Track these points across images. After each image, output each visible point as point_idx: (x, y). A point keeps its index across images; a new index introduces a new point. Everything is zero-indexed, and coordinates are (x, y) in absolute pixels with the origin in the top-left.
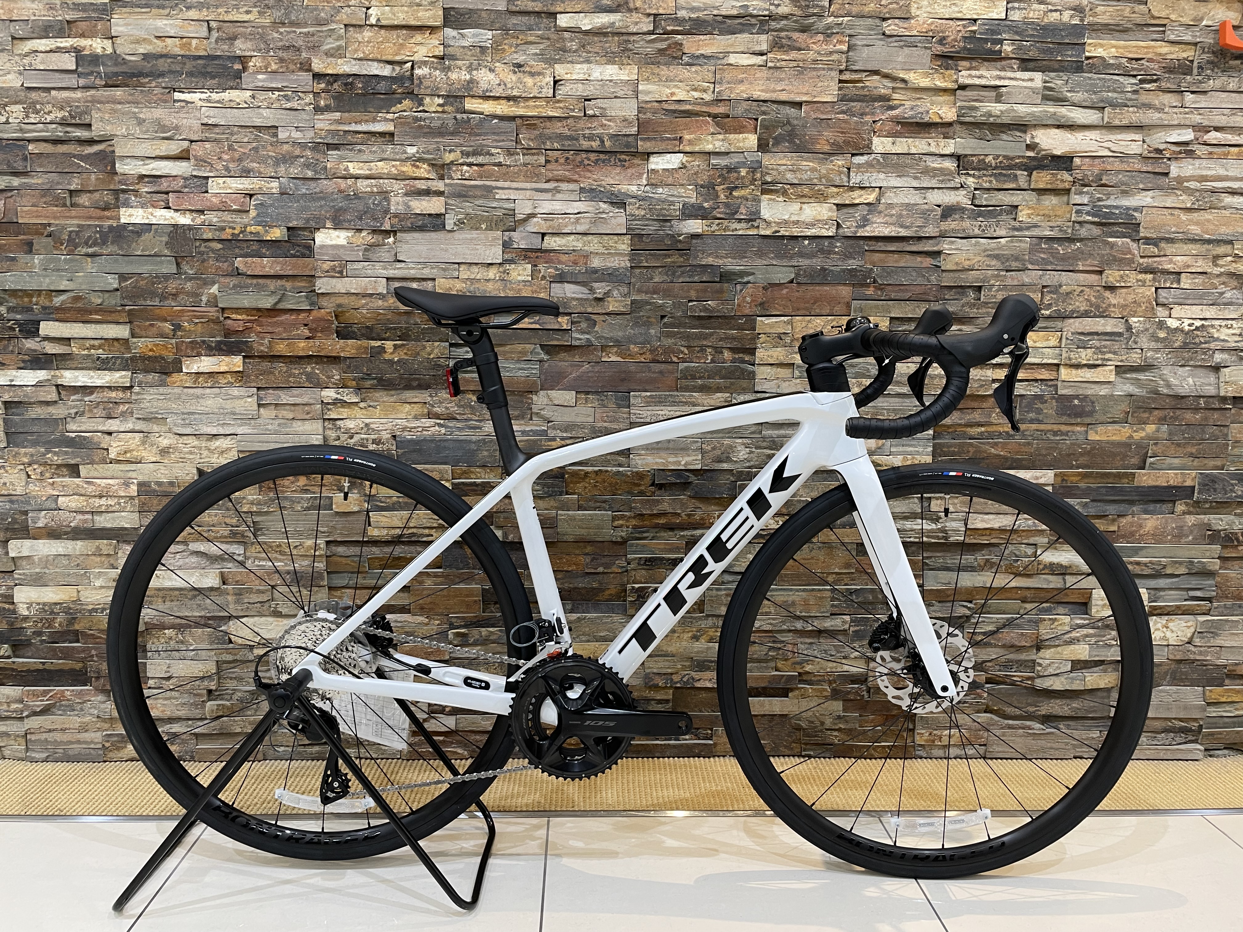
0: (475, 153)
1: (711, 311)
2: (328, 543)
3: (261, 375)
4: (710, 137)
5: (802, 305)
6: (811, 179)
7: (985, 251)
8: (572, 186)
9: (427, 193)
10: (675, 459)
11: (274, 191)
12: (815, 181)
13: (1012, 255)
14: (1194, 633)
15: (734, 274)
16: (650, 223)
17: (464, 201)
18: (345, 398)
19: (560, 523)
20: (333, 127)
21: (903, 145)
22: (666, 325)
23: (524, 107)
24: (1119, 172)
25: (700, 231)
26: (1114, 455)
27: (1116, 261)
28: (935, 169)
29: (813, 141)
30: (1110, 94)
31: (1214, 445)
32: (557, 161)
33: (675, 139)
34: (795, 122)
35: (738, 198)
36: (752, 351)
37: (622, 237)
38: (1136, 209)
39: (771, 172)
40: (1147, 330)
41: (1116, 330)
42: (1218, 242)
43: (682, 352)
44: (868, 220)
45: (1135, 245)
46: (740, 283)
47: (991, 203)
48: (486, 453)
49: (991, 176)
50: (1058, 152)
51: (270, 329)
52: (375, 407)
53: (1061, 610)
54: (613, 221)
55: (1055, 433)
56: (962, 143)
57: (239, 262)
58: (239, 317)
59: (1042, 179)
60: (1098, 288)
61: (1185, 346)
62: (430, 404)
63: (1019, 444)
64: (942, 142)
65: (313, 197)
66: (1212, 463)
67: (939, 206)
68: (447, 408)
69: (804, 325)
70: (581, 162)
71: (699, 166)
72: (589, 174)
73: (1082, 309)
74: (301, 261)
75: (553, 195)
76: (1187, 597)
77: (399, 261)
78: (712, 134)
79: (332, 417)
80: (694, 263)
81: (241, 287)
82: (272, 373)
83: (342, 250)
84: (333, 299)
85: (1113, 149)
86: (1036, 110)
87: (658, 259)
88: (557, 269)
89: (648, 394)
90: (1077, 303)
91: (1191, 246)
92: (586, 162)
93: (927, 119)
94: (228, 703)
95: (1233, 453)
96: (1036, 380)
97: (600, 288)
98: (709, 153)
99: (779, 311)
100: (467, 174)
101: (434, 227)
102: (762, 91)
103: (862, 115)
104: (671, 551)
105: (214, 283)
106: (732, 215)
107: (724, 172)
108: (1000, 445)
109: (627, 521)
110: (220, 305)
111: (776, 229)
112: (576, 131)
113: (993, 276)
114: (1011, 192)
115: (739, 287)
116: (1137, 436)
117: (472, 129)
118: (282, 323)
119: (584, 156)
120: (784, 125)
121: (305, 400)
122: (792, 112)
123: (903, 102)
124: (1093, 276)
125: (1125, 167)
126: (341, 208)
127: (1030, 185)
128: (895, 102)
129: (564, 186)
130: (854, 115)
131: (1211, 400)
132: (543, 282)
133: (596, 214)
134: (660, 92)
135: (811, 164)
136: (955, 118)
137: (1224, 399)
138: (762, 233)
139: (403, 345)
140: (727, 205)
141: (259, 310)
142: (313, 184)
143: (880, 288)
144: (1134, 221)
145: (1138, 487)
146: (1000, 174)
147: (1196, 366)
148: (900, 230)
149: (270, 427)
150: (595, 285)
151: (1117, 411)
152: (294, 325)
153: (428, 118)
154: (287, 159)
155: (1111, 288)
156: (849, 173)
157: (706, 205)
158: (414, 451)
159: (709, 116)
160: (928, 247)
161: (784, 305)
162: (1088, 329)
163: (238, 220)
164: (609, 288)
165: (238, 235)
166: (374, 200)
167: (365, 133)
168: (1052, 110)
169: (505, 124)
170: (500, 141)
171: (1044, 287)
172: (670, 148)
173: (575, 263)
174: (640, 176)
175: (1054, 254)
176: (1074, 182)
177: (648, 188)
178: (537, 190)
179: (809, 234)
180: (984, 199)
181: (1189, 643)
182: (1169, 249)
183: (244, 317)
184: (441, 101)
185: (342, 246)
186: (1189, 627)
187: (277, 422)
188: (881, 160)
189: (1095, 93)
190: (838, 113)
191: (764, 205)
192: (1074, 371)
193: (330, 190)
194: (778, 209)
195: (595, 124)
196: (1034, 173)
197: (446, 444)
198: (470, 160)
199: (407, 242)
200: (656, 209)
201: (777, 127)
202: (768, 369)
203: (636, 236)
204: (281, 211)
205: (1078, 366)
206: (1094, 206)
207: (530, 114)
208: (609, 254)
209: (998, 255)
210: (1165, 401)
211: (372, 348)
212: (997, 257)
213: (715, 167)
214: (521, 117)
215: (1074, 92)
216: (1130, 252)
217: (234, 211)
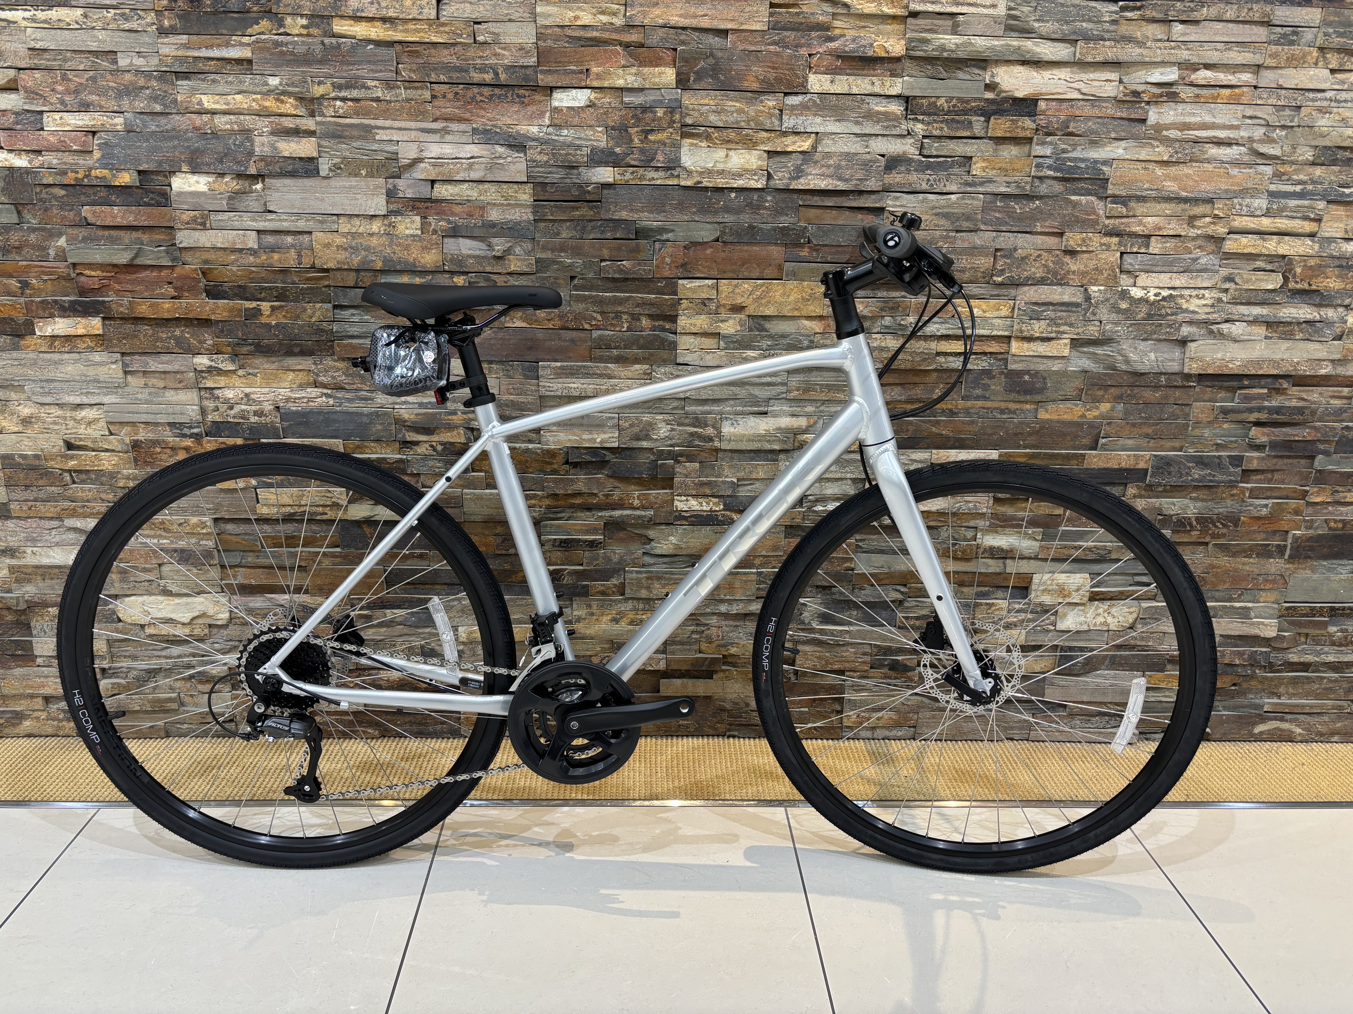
0: (348, 86)
1: (626, 273)
2: (216, 520)
3: (124, 338)
4: (620, 71)
5: (729, 267)
6: (737, 122)
7: (934, 208)
8: (463, 127)
9: (296, 132)
10: (590, 436)
11: (119, 128)
12: (743, 124)
13: (963, 214)
14: (1136, 619)
15: (651, 230)
16: (554, 170)
17: (338, 143)
18: (220, 366)
19: (465, 503)
20: (180, 53)
21: (842, 84)
22: (576, 288)
23: (403, 31)
24: (1088, 118)
25: (611, 180)
26: (1064, 435)
27: (1078, 222)
28: (879, 113)
29: (741, 77)
30: (1084, 24)
31: (1173, 426)
32: (444, 97)
33: (581, 72)
34: (720, 54)
35: (654, 142)
36: (673, 319)
37: (523, 186)
38: (1106, 162)
39: (691, 113)
40: (1107, 300)
41: (1074, 300)
42: (1195, 201)
43: (595, 319)
44: (802, 171)
45: (1101, 204)
46: (659, 240)
47: (943, 154)
48: (379, 427)
49: (942, 122)
50: (1020, 94)
51: (129, 287)
52: (255, 375)
53: (1000, 594)
54: (512, 167)
55: (1002, 411)
56: (910, 83)
57: (86, 211)
58: (93, 273)
59: (1000, 126)
60: (1058, 252)
61: (1150, 316)
62: (314, 373)
63: (963, 422)
64: (888, 81)
65: (165, 135)
66: (1169, 444)
67: (883, 156)
68: (333, 377)
69: (730, 290)
70: (473, 98)
71: (610, 103)
72: (483, 113)
73: (1038, 275)
74: (156, 211)
75: (442, 137)
76: (1132, 582)
77: (270, 212)
78: (624, 67)
79: (208, 385)
80: (607, 217)
81: (92, 240)
82: (136, 336)
83: (203, 199)
84: (198, 254)
85: (1084, 91)
86: (996, 43)
87: (564, 212)
88: (449, 222)
89: (559, 364)
90: (1033, 269)
91: (1164, 205)
92: (479, 98)
93: (870, 53)
94: (122, 681)
95: (1194, 433)
96: (985, 354)
97: (500, 245)
98: (621, 89)
99: (703, 273)
100: (341, 111)
101: (306, 172)
102: (681, 16)
103: (796, 47)
104: (588, 532)
105: (60, 235)
106: (647, 163)
107: (638, 112)
108: (942, 424)
109: (540, 500)
110: (70, 261)
111: (699, 179)
112: (466, 60)
113: (942, 237)
114: (965, 141)
115: (657, 245)
116: (1091, 415)
117: (344, 56)
118: (141, 282)
119: (476, 90)
120: (707, 57)
121: (176, 367)
122: (715, 41)
123: (846, 31)
124: (1052, 238)
125: (1096, 112)
126: (197, 150)
127: (987, 132)
128: (837, 32)
129: (454, 126)
130: (787, 47)
131: (1173, 377)
132: (434, 237)
133: (492, 159)
134: (562, 14)
135: (737, 104)
136: (903, 53)
137: (1188, 377)
138: (683, 183)
139: (281, 307)
140: (642, 151)
141: (115, 266)
142: (163, 120)
143: (816, 248)
144: (1101, 177)
145: (1087, 469)
146: (953, 120)
147: (1159, 340)
148: (838, 183)
149: (139, 396)
150: (495, 241)
151: (1070, 388)
152: (157, 283)
153: (291, 43)
154: (131, 91)
155: (1072, 253)
156: (781, 115)
157: (618, 150)
158: (301, 423)
159: (621, 44)
160: (869, 202)
161: (707, 266)
162: (1043, 298)
163: (81, 162)
164: (510, 244)
165: (83, 179)
166: (235, 141)
167: (218, 59)
168: (1015, 43)
169: (382, 51)
170: (377, 72)
171: (997, 250)
172: (575, 83)
173: (470, 215)
174: (542, 115)
175: (1011, 214)
176: (1037, 130)
177: (551, 129)
178: (423, 130)
179: (735, 186)
180: (934, 148)
181: (1131, 628)
182: (1139, 208)
183: (98, 273)
184: (304, 22)
185: (202, 194)
186: (1131, 613)
187: (147, 391)
188: (818, 101)
189: (1067, 23)
190: (769, 44)
191: (685, 151)
192: (1026, 345)
193: (184, 127)
194: (701, 156)
195: (488, 52)
196: (992, 118)
197: (335, 417)
198: (343, 94)
199: (277, 190)
200: (560, 155)
201: (699, 59)
202: (691, 339)
203: (539, 186)
204: (129, 152)
205: (1030, 339)
206: (1057, 159)
207: (410, 39)
208: (509, 205)
209: (947, 213)
210: (1122, 378)
211: (246, 310)
212: (946, 216)
213: (628, 107)
214: (400, 42)
215: (1043, 21)
216: (1094, 213)
217: (75, 151)
